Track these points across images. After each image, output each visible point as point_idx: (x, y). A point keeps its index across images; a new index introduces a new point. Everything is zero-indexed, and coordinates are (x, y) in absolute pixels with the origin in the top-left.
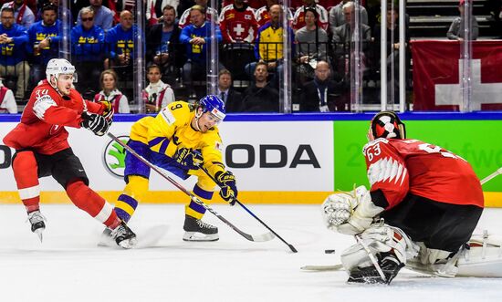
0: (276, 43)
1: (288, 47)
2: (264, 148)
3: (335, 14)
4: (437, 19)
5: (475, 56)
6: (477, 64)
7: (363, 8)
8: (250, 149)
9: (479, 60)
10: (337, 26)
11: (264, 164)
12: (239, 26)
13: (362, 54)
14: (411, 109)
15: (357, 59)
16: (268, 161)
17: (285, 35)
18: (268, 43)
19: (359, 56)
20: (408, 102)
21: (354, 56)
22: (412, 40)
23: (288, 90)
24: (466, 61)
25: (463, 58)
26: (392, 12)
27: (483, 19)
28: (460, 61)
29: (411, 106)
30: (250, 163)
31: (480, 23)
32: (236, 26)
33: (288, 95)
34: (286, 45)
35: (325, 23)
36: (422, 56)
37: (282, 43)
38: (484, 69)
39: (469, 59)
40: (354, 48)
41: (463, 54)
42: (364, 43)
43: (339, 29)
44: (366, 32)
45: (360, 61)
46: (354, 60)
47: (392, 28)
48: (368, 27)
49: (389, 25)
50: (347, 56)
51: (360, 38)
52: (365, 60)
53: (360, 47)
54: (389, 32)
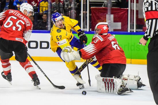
0: (46, 7)
1: (50, 8)
2: (41, 42)
5: (112, 13)
6: (112, 16)
8: (37, 42)
9: (113, 15)
10: (66, 2)
11: (41, 48)
12: (34, 2)
13: (75, 11)
14: (91, 30)
15: (73, 13)
16: (42, 47)
17: (49, 5)
18: (43, 7)
19: (74, 12)
20: (90, 28)
21: (72, 12)
22: (92, 7)
23: (50, 23)
24: (109, 15)
25: (108, 14)
27: (114, 1)
28: (107, 15)
29: (91, 29)
30: (37, 47)
31: (113, 3)
32: (32, 2)
33: (50, 24)
34: (49, 8)
35: (62, 1)
36: (94, 13)
37: (48, 7)
38: (114, 18)
39: (110, 14)
40: (72, 9)
41: (108, 13)
42: (75, 8)
43: (67, 3)
44: (76, 4)
45: (74, 14)
46: (72, 14)
47: (85, 3)
48: (76, 3)
49: (84, 2)
50: (70, 11)
51: (74, 6)
52: (76, 13)
53: (74, 9)
54: (84, 5)
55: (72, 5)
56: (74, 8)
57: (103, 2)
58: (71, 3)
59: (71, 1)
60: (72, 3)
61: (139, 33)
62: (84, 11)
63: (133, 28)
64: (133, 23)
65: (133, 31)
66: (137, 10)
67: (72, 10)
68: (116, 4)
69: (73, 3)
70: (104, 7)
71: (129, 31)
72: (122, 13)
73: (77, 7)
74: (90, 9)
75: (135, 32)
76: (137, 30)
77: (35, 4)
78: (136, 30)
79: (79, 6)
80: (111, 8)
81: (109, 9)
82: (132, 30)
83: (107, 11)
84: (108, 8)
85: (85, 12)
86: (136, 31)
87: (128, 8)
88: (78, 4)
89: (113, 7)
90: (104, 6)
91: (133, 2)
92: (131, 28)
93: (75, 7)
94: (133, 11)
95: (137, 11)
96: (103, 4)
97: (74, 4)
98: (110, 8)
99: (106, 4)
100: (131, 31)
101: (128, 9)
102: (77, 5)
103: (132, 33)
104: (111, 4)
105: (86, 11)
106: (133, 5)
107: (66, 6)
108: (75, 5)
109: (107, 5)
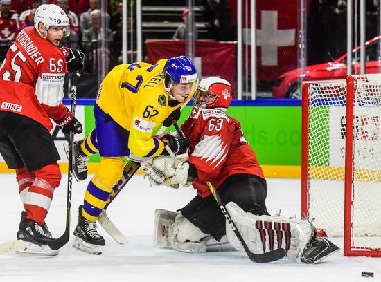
3: (85, 19)
4: (166, 24)
5: (197, 55)
6: (198, 61)
7: (107, 15)
9: (200, 58)
10: (86, 29)
12: (7, 29)
13: (108, 51)
15: (103, 55)
19: (105, 53)
21: (101, 53)
22: (148, 41)
26: (132, 18)
27: (202, 25)
31: (199, 28)
32: (4, 29)
35: (76, 27)
36: (155, 55)
38: (204, 65)
39: (193, 57)
41: (188, 53)
42: (109, 42)
43: (87, 31)
44: (109, 34)
45: (105, 57)
46: (101, 57)
47: (132, 31)
48: (110, 30)
49: (129, 28)
50: (94, 51)
51: (105, 38)
52: (110, 56)
53: (105, 46)
54: (129, 35)
55: (101, 37)
56: (105, 42)
57: (176, 28)
58: (96, 32)
59: (97, 26)
60: (100, 32)
61: (266, 101)
62: (129, 49)
63: (250, 90)
64: (250, 76)
65: (250, 97)
66: (258, 44)
67: (100, 48)
68: (206, 31)
69: (102, 30)
70: (177, 40)
71: (240, 98)
72: (222, 53)
73: (111, 39)
74: (144, 45)
75: (254, 98)
76: (260, 95)
77: (9, 36)
78: (256, 94)
79: (118, 38)
80: (196, 42)
81: (190, 43)
82: (247, 95)
83: (184, 49)
84: (188, 42)
85: (131, 52)
86: (257, 97)
87: (235, 42)
88: (114, 32)
89: (199, 38)
90: (178, 37)
91: (250, 27)
92: (244, 89)
93: (108, 40)
94: (250, 47)
95: (259, 49)
96: (174, 33)
97: (105, 34)
98: (192, 42)
99: (182, 31)
100: (244, 97)
101: (236, 44)
102: (111, 35)
103: (246, 102)
104: (196, 32)
105: (135, 49)
106: (250, 33)
107: (85, 39)
108: (107, 35)
109: (184, 35)
